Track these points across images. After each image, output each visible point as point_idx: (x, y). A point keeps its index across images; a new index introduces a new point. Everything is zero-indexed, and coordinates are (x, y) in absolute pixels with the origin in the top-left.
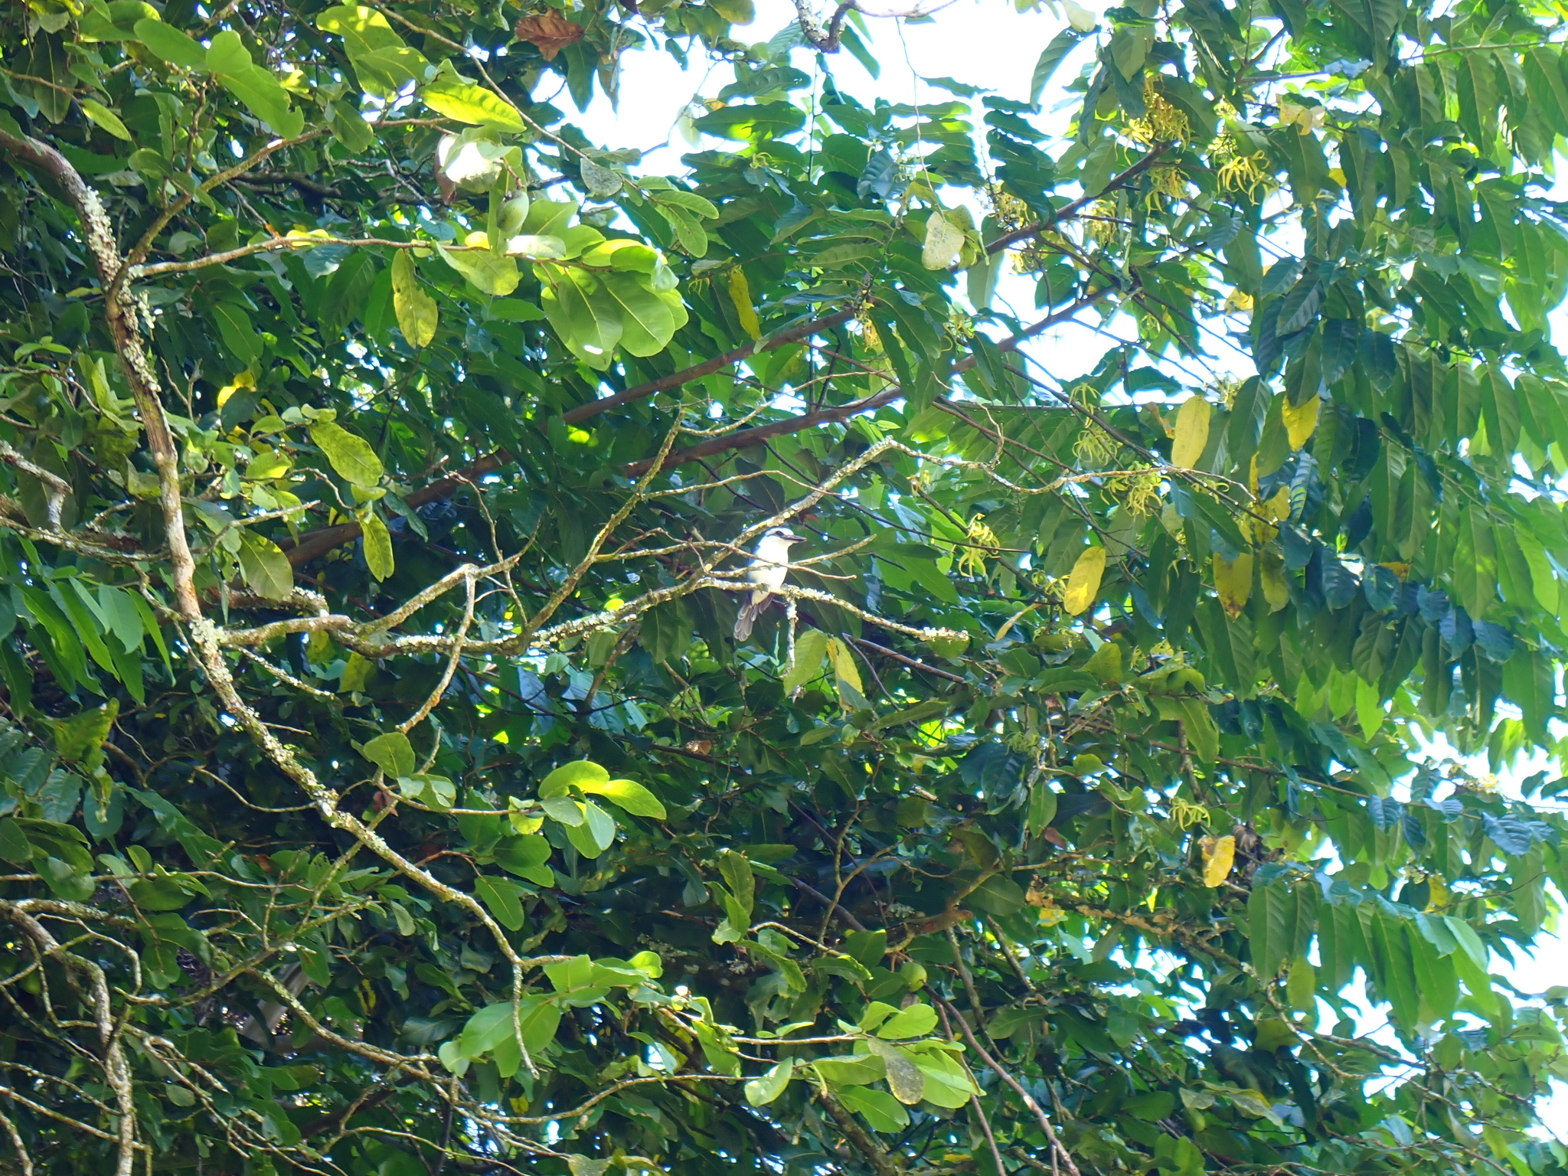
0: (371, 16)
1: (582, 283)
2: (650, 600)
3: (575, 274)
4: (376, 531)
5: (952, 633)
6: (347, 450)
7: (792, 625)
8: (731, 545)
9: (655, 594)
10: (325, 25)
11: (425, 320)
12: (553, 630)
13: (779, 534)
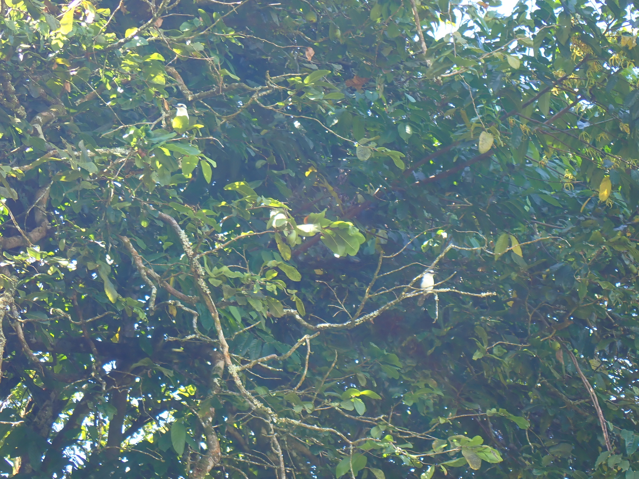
0: (239, 183)
1: (331, 234)
2: (388, 306)
3: (328, 231)
4: (299, 301)
5: (490, 293)
6: (290, 271)
7: (437, 302)
8: (409, 286)
9: (389, 304)
10: (227, 188)
11: (288, 252)
12: (361, 319)
13: (430, 272)
